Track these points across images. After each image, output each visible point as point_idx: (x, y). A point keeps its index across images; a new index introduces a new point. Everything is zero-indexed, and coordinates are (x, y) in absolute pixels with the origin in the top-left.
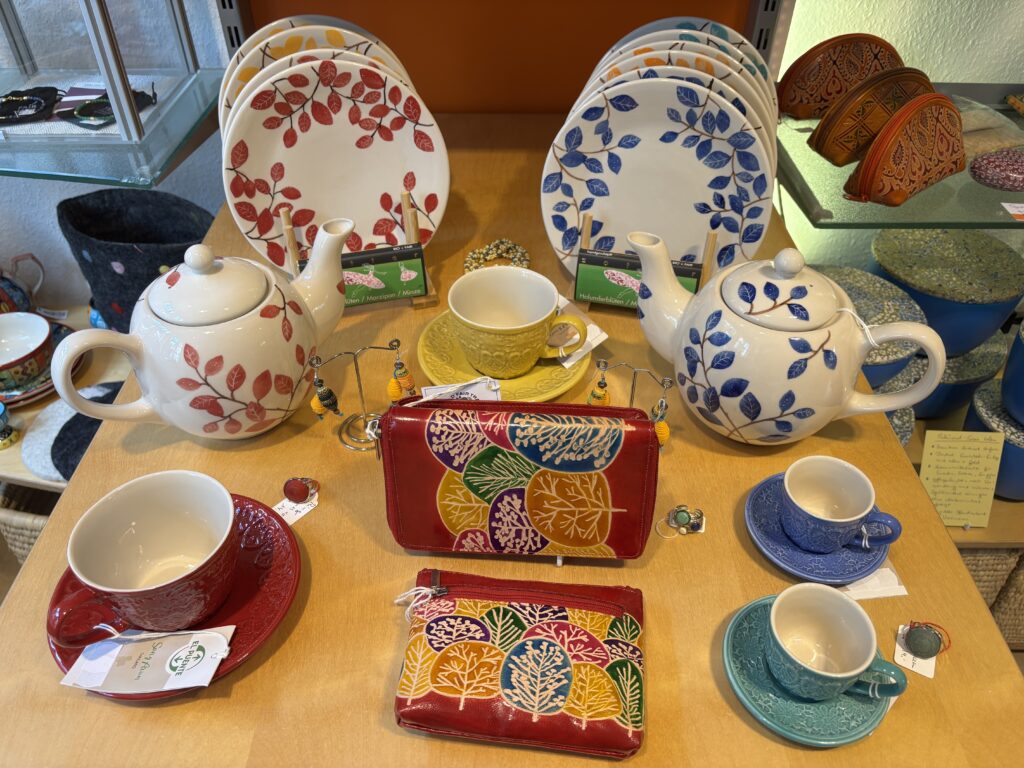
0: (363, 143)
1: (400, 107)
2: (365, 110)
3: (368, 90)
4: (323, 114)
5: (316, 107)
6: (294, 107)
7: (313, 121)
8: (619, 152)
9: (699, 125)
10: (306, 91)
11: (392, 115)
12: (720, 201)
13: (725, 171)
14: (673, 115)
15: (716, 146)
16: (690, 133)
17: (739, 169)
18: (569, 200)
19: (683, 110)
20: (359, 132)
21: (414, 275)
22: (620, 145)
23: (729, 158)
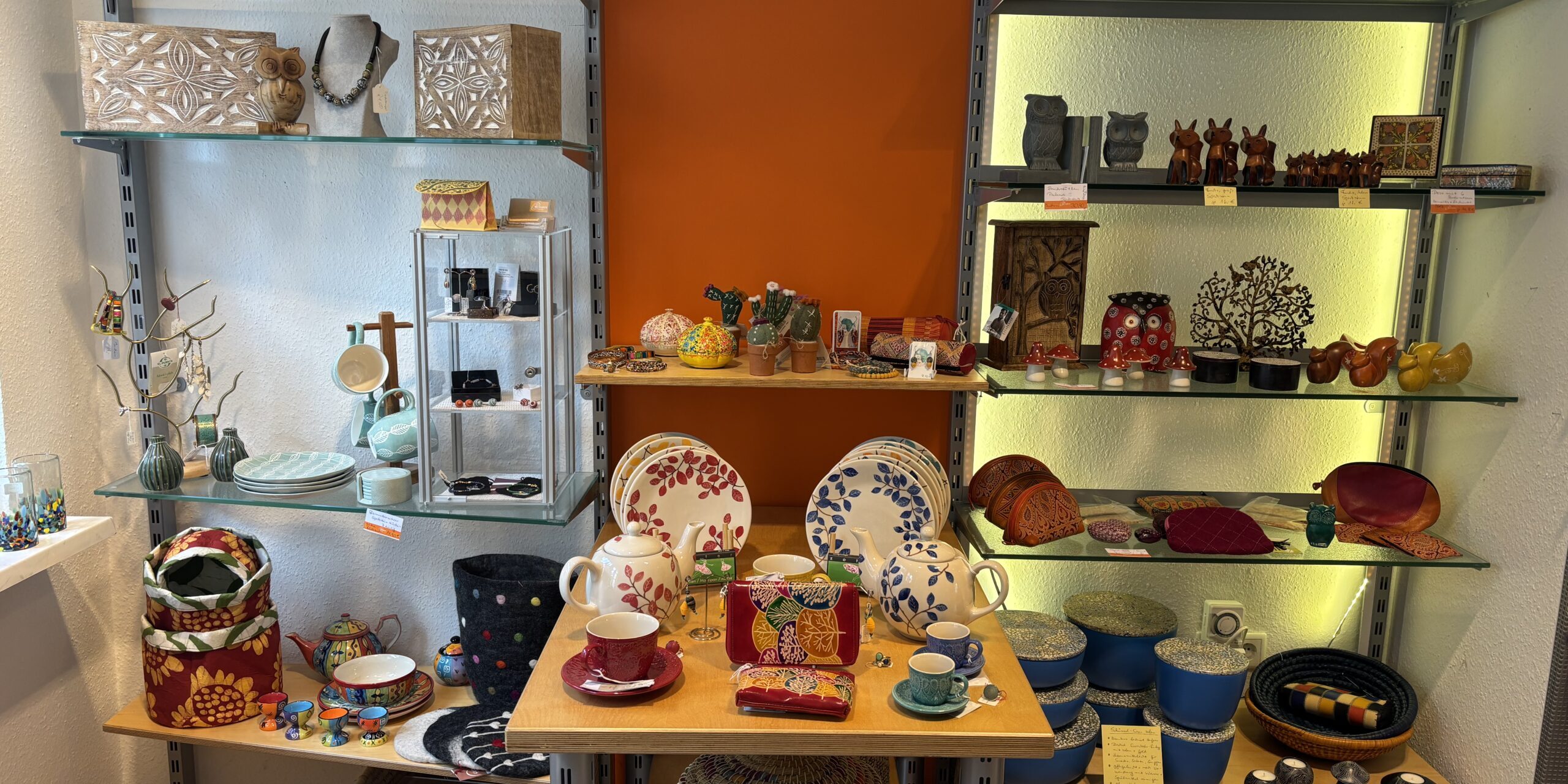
0: (703, 496)
1: (726, 476)
2: (706, 478)
3: (709, 466)
4: (682, 478)
5: (680, 475)
6: (668, 474)
7: (677, 483)
8: (850, 499)
9: (891, 483)
10: (675, 466)
11: (721, 481)
12: (907, 525)
13: (908, 508)
14: (878, 478)
15: (903, 494)
16: (887, 487)
17: (915, 506)
18: (822, 527)
19: (882, 475)
20: (702, 489)
21: (729, 567)
22: (850, 495)
23: (909, 500)
